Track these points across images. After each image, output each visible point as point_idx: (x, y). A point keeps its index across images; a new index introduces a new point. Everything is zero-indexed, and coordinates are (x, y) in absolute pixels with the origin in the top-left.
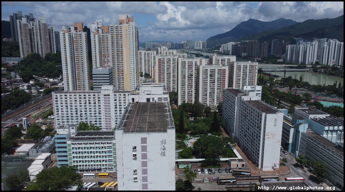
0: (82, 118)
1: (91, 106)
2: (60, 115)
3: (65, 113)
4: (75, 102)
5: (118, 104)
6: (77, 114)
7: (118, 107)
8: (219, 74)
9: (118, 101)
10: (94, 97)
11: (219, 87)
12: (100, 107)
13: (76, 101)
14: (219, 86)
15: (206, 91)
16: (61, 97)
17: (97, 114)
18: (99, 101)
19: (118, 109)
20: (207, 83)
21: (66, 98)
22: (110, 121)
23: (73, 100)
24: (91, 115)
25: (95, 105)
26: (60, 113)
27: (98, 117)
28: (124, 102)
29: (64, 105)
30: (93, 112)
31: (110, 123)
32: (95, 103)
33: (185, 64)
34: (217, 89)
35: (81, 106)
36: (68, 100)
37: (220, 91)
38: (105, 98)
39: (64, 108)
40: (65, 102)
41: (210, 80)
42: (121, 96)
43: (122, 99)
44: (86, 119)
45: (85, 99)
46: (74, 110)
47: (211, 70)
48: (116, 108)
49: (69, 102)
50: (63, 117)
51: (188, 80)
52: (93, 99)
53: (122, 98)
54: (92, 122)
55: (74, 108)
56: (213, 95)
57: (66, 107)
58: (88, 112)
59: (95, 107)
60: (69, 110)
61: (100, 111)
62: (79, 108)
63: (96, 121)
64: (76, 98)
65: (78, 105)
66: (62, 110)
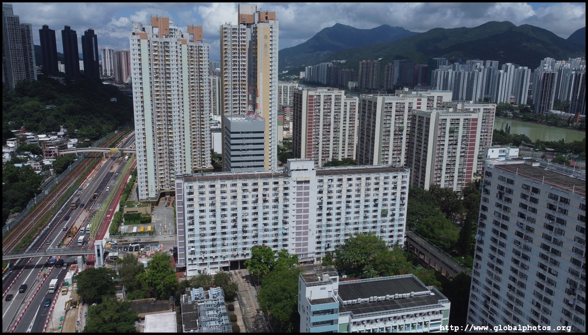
0: (245, 235)
1: (267, 207)
2: (197, 231)
3: (208, 226)
4: (232, 200)
5: (325, 200)
6: (235, 226)
7: (325, 206)
8: (465, 128)
9: (325, 195)
10: (276, 186)
11: (464, 152)
12: (288, 209)
13: (235, 197)
14: (464, 150)
15: (440, 161)
16: (201, 190)
17: (280, 225)
18: (286, 194)
19: (325, 211)
20: (444, 145)
21: (214, 192)
22: (306, 239)
23: (229, 195)
24: (266, 227)
25: (276, 204)
26: (197, 226)
27: (280, 232)
28: (338, 194)
29: (208, 208)
30: (270, 221)
31: (306, 242)
32: (276, 200)
33: (391, 107)
34: (461, 156)
35: (245, 208)
36: (218, 195)
37: (465, 161)
38: (299, 188)
39: (208, 214)
40: (210, 202)
41: (450, 140)
42: (333, 183)
43: (335, 189)
44: (254, 237)
45: (255, 193)
46: (229, 218)
47: (453, 119)
48: (321, 208)
49: (218, 201)
50: (204, 235)
51: (394, 139)
52: (274, 192)
53: (335, 186)
54: (266, 242)
55: (229, 213)
56: (452, 169)
57: (211, 214)
58: (260, 222)
59: (276, 210)
60: (218, 219)
61: (287, 218)
62: (240, 212)
63: (276, 240)
64: (236, 191)
65: (240, 205)
66: (202, 220)
